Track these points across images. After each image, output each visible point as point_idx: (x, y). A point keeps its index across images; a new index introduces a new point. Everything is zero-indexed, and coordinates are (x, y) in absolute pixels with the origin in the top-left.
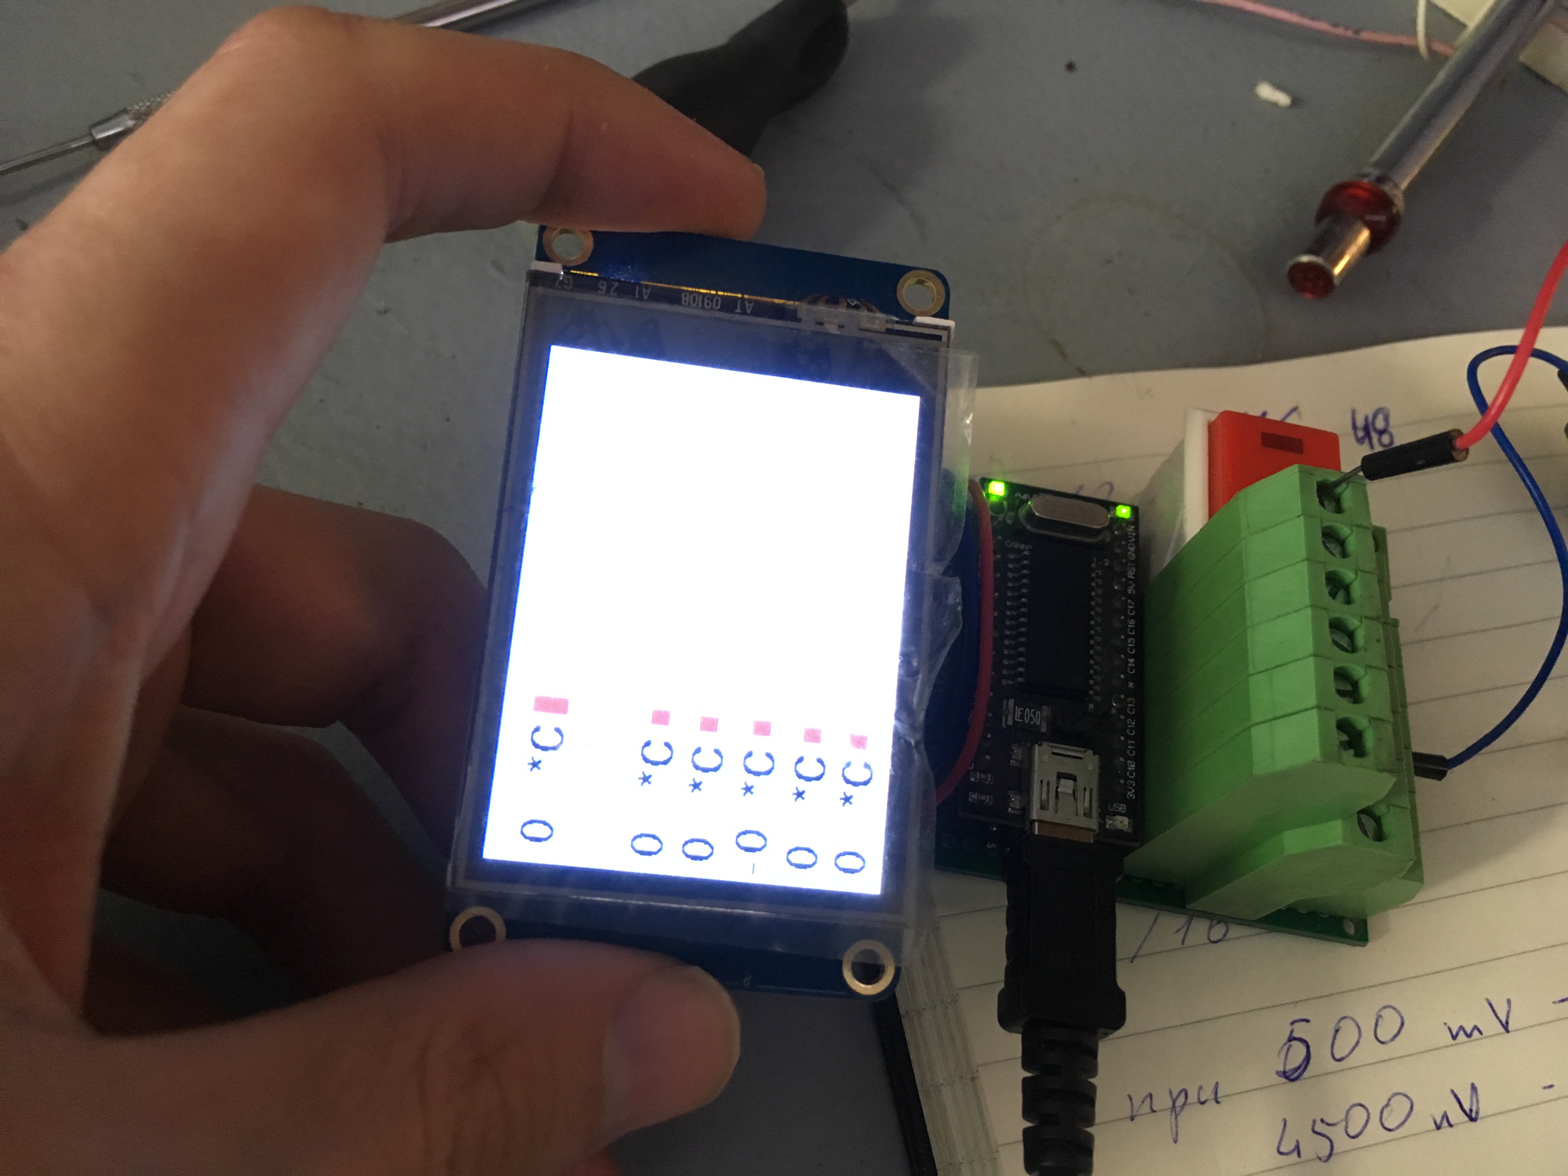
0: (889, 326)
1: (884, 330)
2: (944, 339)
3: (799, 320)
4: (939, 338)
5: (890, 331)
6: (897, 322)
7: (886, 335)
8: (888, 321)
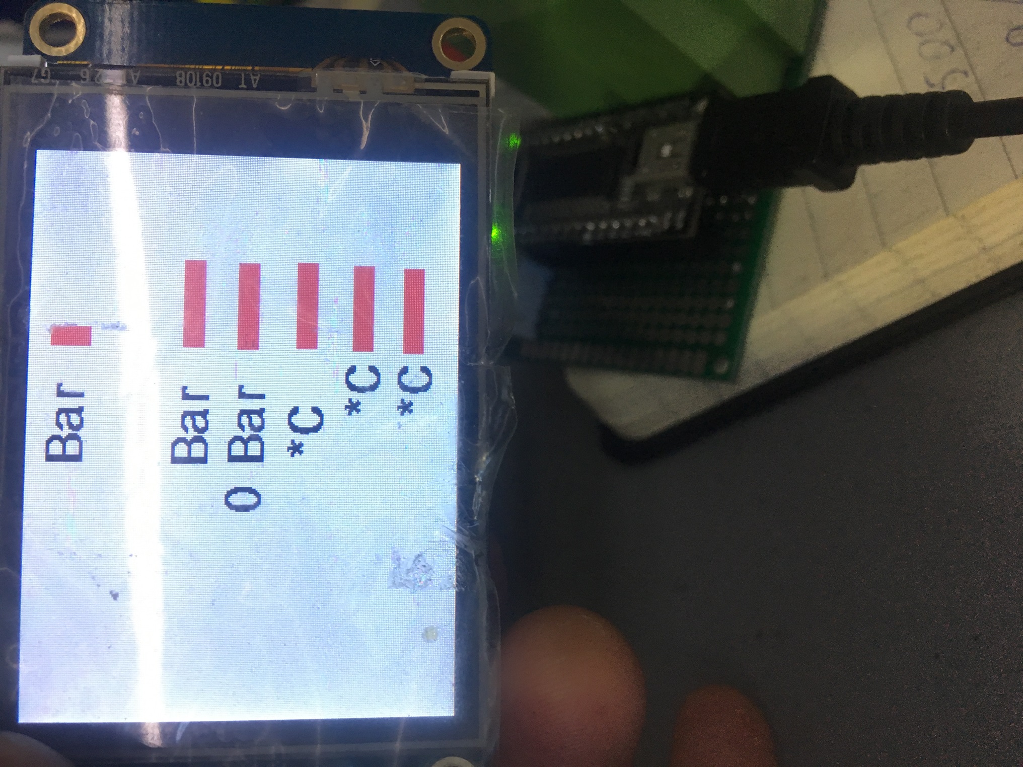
0: (418, 86)
1: (412, 91)
2: (483, 94)
3: (314, 90)
4: (476, 94)
5: (418, 92)
6: (427, 81)
7: (415, 97)
8: (415, 81)
